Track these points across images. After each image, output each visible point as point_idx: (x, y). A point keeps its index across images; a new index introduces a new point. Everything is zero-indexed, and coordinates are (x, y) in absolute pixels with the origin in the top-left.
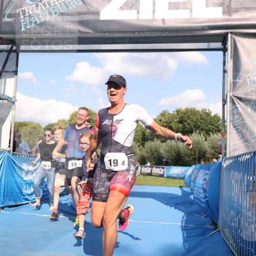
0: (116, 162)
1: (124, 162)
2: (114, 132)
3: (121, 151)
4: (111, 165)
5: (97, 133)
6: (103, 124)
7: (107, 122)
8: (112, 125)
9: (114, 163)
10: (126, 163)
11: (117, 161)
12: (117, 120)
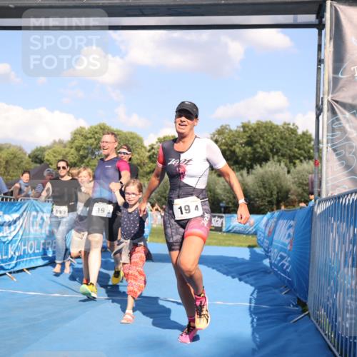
0: (187, 208)
1: (197, 206)
2: (182, 174)
3: (192, 195)
4: (182, 213)
5: (160, 170)
6: (169, 163)
7: (173, 162)
8: (179, 166)
9: (186, 210)
10: (200, 207)
11: (188, 206)
12: (185, 160)
